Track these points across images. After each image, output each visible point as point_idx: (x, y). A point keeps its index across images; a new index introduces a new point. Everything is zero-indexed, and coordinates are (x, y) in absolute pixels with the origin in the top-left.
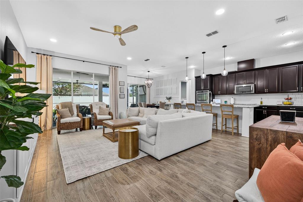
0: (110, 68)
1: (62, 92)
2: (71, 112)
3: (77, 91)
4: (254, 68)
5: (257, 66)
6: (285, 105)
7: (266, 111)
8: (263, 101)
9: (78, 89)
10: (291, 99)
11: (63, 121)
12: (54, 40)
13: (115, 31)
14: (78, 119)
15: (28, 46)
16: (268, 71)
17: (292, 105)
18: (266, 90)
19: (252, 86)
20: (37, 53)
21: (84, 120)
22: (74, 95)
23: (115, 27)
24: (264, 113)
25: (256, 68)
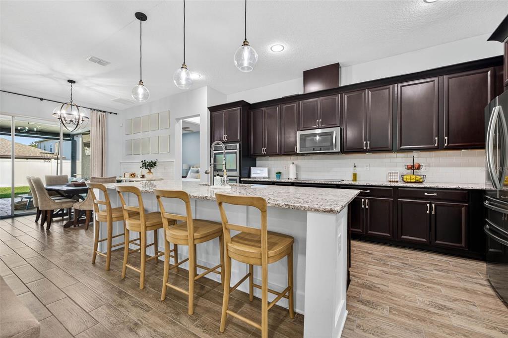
4: (340, 86)
5: (344, 81)
6: (408, 182)
7: (367, 200)
8: (357, 173)
10: (419, 168)
16: (370, 92)
17: (421, 183)
18: (367, 144)
19: (335, 132)
24: (363, 206)
25: (342, 85)
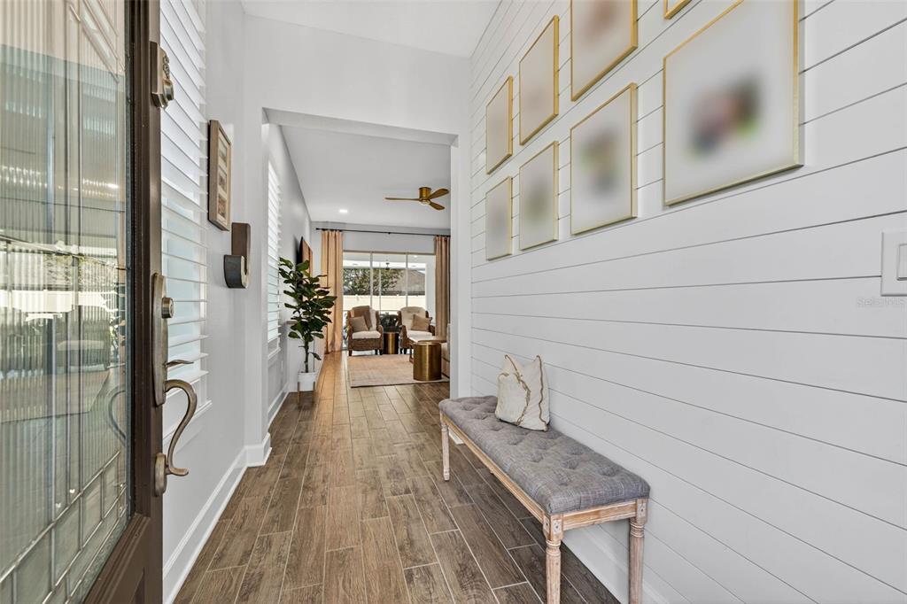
0: (436, 241)
1: (362, 287)
2: (368, 321)
3: (392, 283)
9: (394, 280)
11: (356, 335)
12: (344, 211)
13: (421, 196)
14: (377, 335)
15: (312, 220)
20: (324, 230)
21: (386, 337)
22: (384, 294)
23: (421, 189)
